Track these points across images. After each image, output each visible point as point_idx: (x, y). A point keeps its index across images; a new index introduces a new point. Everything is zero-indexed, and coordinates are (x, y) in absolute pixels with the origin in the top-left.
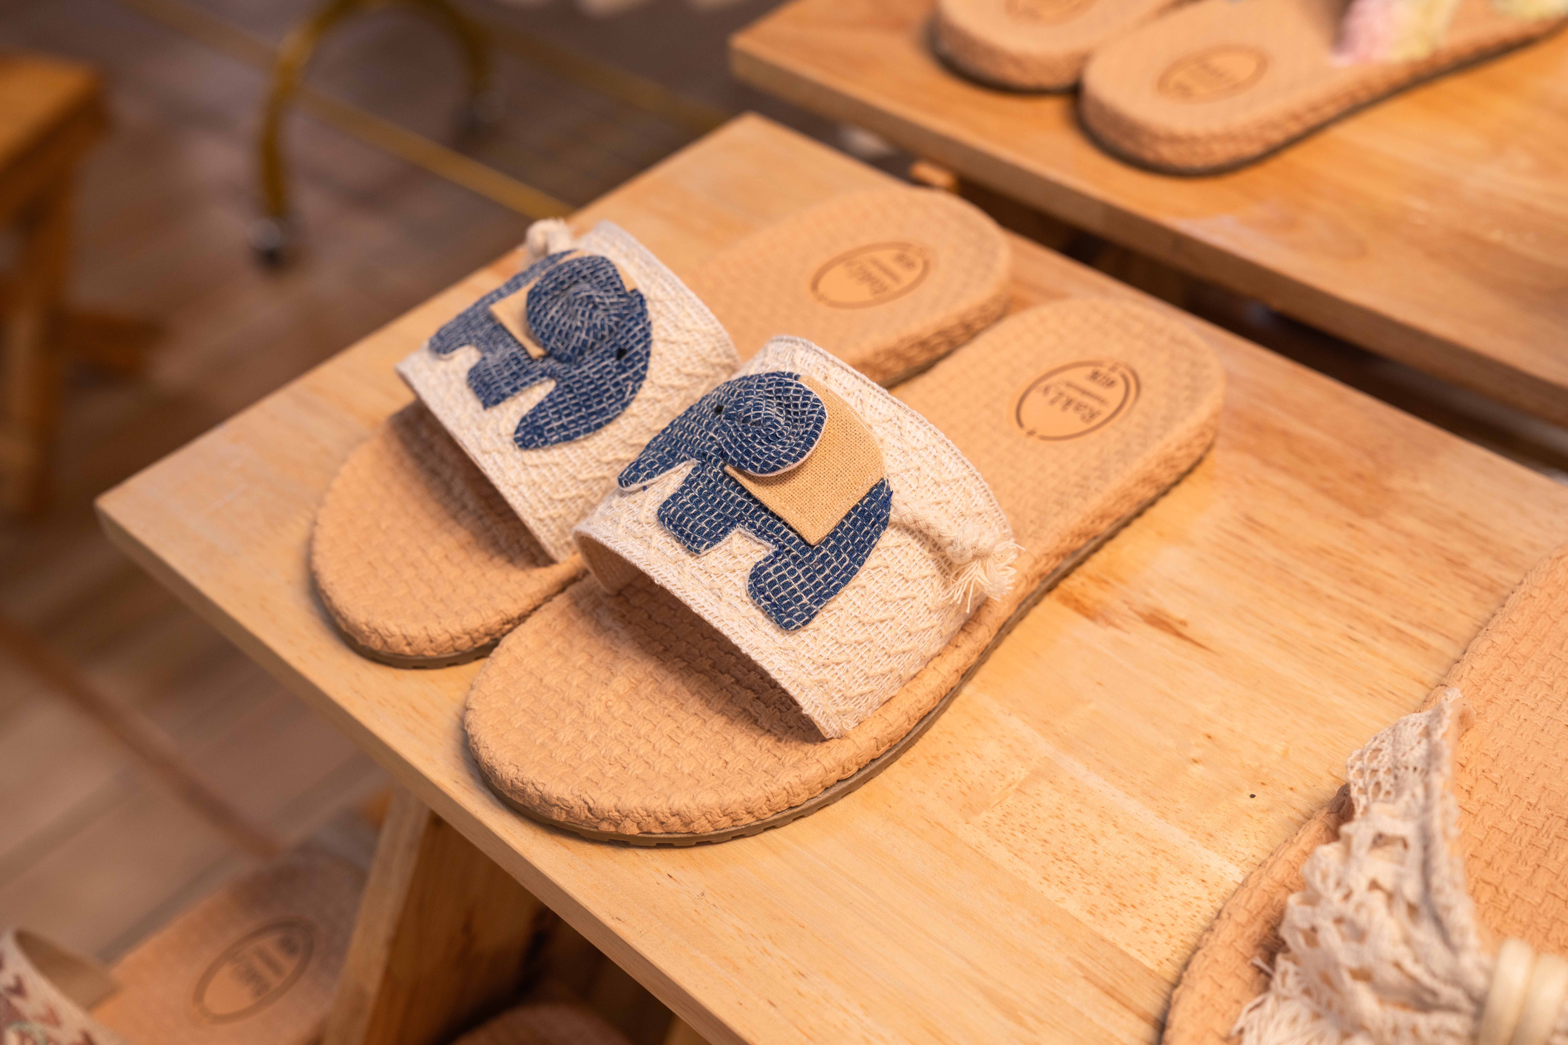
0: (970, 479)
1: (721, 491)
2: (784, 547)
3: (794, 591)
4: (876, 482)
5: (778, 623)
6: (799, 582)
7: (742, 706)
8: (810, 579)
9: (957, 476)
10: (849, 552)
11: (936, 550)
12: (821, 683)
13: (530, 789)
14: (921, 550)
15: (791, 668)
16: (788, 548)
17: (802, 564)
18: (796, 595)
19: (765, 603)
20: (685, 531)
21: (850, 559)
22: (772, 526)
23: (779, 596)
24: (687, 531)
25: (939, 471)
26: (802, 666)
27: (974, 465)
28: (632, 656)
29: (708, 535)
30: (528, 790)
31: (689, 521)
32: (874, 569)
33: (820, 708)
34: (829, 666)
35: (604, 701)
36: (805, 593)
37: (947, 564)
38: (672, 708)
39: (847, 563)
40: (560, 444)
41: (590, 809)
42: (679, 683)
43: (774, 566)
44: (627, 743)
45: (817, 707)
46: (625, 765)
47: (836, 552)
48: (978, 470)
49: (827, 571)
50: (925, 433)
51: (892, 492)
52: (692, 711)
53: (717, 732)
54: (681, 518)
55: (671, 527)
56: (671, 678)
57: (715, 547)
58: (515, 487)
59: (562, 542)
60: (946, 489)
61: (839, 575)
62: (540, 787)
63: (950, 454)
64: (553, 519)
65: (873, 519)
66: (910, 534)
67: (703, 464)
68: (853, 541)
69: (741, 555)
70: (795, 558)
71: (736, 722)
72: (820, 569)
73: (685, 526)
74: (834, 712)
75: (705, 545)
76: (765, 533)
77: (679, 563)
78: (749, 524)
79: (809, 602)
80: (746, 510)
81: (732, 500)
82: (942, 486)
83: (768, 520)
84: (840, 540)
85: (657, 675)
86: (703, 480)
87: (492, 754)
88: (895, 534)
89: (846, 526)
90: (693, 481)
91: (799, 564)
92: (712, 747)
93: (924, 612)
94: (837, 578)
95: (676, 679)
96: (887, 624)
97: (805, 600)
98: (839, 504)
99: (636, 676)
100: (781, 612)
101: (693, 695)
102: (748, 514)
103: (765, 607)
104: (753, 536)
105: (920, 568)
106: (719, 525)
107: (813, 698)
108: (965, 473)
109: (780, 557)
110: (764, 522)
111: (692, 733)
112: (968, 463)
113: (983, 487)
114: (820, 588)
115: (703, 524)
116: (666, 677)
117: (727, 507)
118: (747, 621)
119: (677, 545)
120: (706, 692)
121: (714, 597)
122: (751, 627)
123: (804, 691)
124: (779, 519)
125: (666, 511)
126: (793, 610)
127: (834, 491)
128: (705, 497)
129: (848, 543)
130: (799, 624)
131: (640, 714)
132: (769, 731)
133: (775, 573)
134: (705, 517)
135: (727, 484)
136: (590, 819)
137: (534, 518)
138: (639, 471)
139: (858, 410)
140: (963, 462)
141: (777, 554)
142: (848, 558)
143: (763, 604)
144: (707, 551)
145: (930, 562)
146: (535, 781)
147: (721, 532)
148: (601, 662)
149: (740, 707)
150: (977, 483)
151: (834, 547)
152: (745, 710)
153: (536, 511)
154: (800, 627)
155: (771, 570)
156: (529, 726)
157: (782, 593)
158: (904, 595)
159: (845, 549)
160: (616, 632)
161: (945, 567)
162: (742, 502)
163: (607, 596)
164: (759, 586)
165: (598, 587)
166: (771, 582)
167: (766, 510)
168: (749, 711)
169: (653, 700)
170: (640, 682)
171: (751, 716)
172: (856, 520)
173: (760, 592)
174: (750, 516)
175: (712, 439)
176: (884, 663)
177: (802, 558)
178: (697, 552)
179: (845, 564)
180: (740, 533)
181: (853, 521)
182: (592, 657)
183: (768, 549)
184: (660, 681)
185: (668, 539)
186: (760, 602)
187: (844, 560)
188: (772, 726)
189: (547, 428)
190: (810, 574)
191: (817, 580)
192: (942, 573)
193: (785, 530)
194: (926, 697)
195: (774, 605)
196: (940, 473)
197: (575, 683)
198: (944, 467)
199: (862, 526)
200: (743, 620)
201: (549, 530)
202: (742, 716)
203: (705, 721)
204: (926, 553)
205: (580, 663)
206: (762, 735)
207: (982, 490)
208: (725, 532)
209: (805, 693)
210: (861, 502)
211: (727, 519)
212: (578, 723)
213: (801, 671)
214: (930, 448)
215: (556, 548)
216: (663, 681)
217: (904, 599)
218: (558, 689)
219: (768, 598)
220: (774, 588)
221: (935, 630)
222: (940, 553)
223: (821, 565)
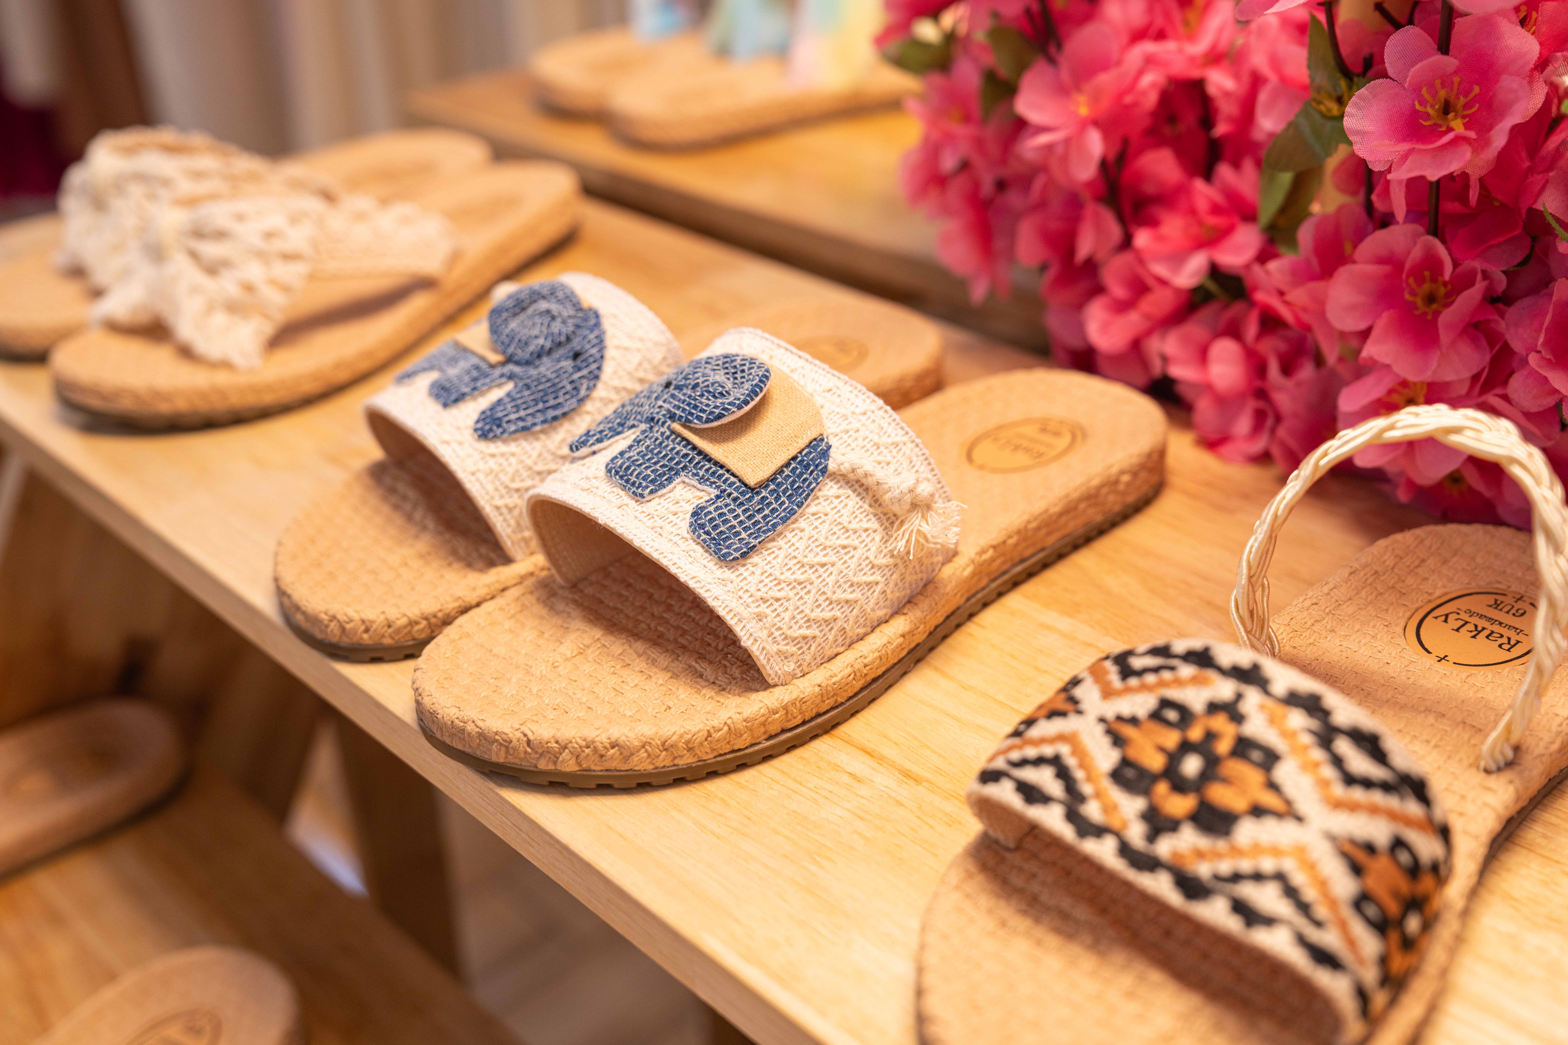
0: (910, 445)
1: (667, 446)
2: (725, 490)
3: (734, 527)
4: (816, 436)
5: (716, 554)
6: (738, 520)
7: (688, 663)
8: (749, 518)
9: (897, 439)
10: (788, 496)
11: (877, 505)
12: (760, 617)
13: (470, 727)
14: (861, 503)
15: (729, 598)
16: (729, 491)
17: (742, 504)
18: (735, 530)
19: (704, 536)
20: (630, 479)
21: (790, 503)
22: (714, 473)
23: (718, 531)
24: (633, 479)
25: (878, 434)
26: (740, 597)
27: (914, 431)
28: (582, 628)
29: (653, 481)
30: (469, 728)
31: (635, 470)
32: (813, 515)
33: (759, 643)
34: (768, 601)
35: (551, 662)
36: (744, 529)
37: (889, 522)
38: (618, 667)
39: (786, 505)
40: (518, 435)
41: (529, 742)
42: (626, 647)
43: (715, 506)
44: (571, 693)
45: (756, 640)
46: (567, 710)
47: (775, 495)
48: (918, 437)
49: (767, 512)
50: (864, 401)
51: (831, 446)
52: (638, 669)
53: (661, 685)
54: (628, 468)
55: (617, 477)
56: (618, 643)
57: (660, 493)
58: (473, 474)
59: (519, 536)
60: (885, 451)
61: (777, 516)
62: (480, 724)
63: (890, 420)
64: (510, 510)
65: (812, 468)
66: (850, 487)
67: (651, 428)
68: (792, 486)
69: (683, 500)
70: (735, 499)
71: (681, 676)
72: (759, 509)
73: (631, 474)
74: (775, 650)
75: (649, 489)
76: (708, 480)
77: (623, 507)
78: (693, 473)
79: (747, 538)
80: (690, 461)
81: (677, 453)
82: (882, 448)
83: (711, 468)
84: (779, 485)
85: (605, 641)
86: (650, 439)
87: (435, 700)
88: (834, 486)
89: (786, 474)
90: (640, 441)
91: (739, 505)
92: (656, 695)
93: (867, 565)
94: (775, 518)
95: (624, 644)
96: (827, 569)
97: (744, 535)
98: (780, 453)
99: (585, 642)
100: (720, 544)
101: (640, 656)
102: (692, 465)
103: (704, 541)
104: (696, 483)
105: (861, 520)
106: (665, 474)
107: (751, 630)
108: (905, 439)
109: (721, 500)
110: (707, 470)
111: (636, 685)
112: (907, 429)
113: (923, 454)
114: (759, 526)
115: (649, 472)
116: (614, 643)
117: (672, 459)
118: (687, 555)
119: (622, 493)
120: (653, 652)
121: (656, 535)
122: (691, 560)
123: (742, 622)
124: (722, 467)
125: (614, 464)
126: (731, 543)
127: (775, 443)
128: (652, 451)
129: (788, 488)
130: (737, 555)
131: (586, 672)
132: (714, 683)
133: (715, 511)
134: (650, 467)
135: (673, 441)
136: (529, 754)
137: (491, 505)
138: (590, 436)
139: (802, 382)
140: (902, 428)
141: (718, 497)
142: (787, 502)
143: (702, 538)
144: (652, 496)
145: (871, 516)
146: (475, 719)
147: (666, 480)
148: (551, 636)
149: (686, 664)
150: (917, 450)
151: (773, 491)
152: (690, 666)
153: (492, 498)
154: (738, 558)
155: (711, 509)
156: (475, 684)
157: (721, 529)
158: (845, 542)
159: (784, 493)
160: (569, 613)
161: (887, 524)
162: (687, 455)
163: (562, 587)
164: (699, 522)
165: (554, 581)
166: (711, 519)
167: (710, 460)
168: (694, 667)
169: (600, 662)
170: (588, 647)
171: (696, 671)
172: (795, 469)
173: (699, 528)
174: (694, 467)
175: (660, 407)
176: (827, 609)
177: (742, 499)
178: (642, 496)
179: (784, 507)
180: (684, 482)
181: (792, 469)
182: (543, 633)
183: (709, 494)
184: (608, 646)
185: (615, 489)
186: (699, 536)
187: (783, 503)
188: (717, 678)
189: (506, 419)
190: (749, 513)
191: (756, 519)
192: (884, 530)
193: (727, 475)
194: (871, 654)
195: (714, 539)
196: (880, 437)
197: (524, 652)
198: (883, 431)
199: (802, 474)
200: (682, 553)
201: (505, 520)
202: (688, 672)
203: (650, 676)
204: (866, 506)
205: (530, 638)
206: (706, 686)
207: (923, 457)
208: (670, 480)
209: (743, 623)
210: (800, 452)
211: (671, 469)
212: (524, 680)
213: (739, 603)
214: (869, 413)
215: (513, 543)
216: (611, 646)
217: (844, 547)
218: (507, 657)
219: (708, 533)
220: (714, 524)
221: (879, 588)
222: (880, 509)
223: (761, 506)
